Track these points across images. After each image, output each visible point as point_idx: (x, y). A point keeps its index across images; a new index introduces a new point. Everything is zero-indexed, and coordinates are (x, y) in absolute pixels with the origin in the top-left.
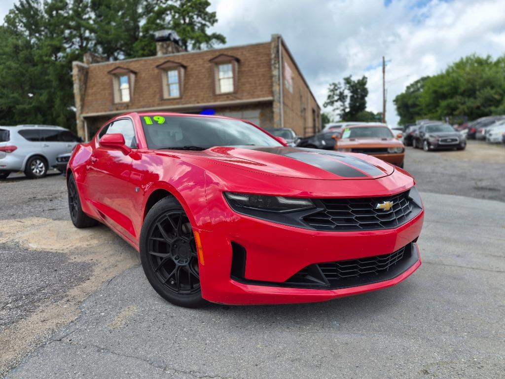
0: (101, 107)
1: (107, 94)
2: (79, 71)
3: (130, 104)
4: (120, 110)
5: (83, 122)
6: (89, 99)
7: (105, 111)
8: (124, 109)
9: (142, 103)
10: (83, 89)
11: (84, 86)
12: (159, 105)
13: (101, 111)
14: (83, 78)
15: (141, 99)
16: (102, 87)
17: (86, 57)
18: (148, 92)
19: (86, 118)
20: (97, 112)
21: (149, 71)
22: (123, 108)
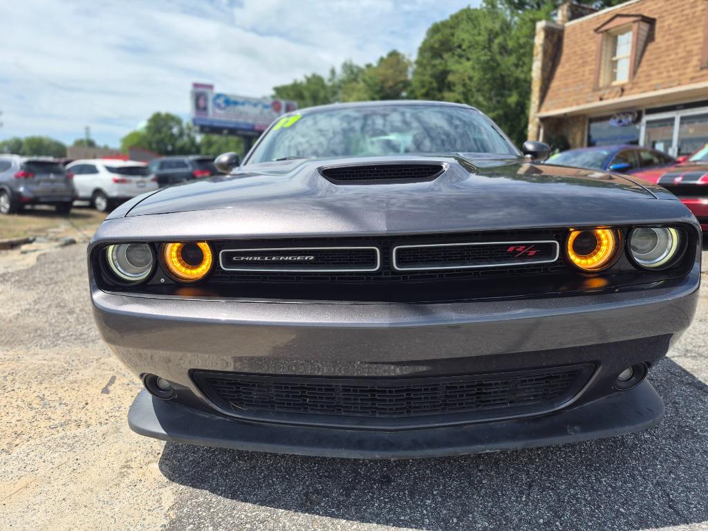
0: (571, 99)
1: (587, 73)
2: (546, 37)
3: (627, 87)
4: (607, 99)
5: (539, 127)
6: (555, 84)
7: (578, 104)
8: (614, 97)
9: (654, 82)
10: (548, 70)
11: (550, 64)
12: (693, 79)
13: (571, 105)
14: (550, 51)
15: (654, 72)
16: (580, 61)
17: (562, 10)
18: (673, 57)
19: (543, 120)
20: (564, 107)
21: (683, 11)
22: (612, 95)
